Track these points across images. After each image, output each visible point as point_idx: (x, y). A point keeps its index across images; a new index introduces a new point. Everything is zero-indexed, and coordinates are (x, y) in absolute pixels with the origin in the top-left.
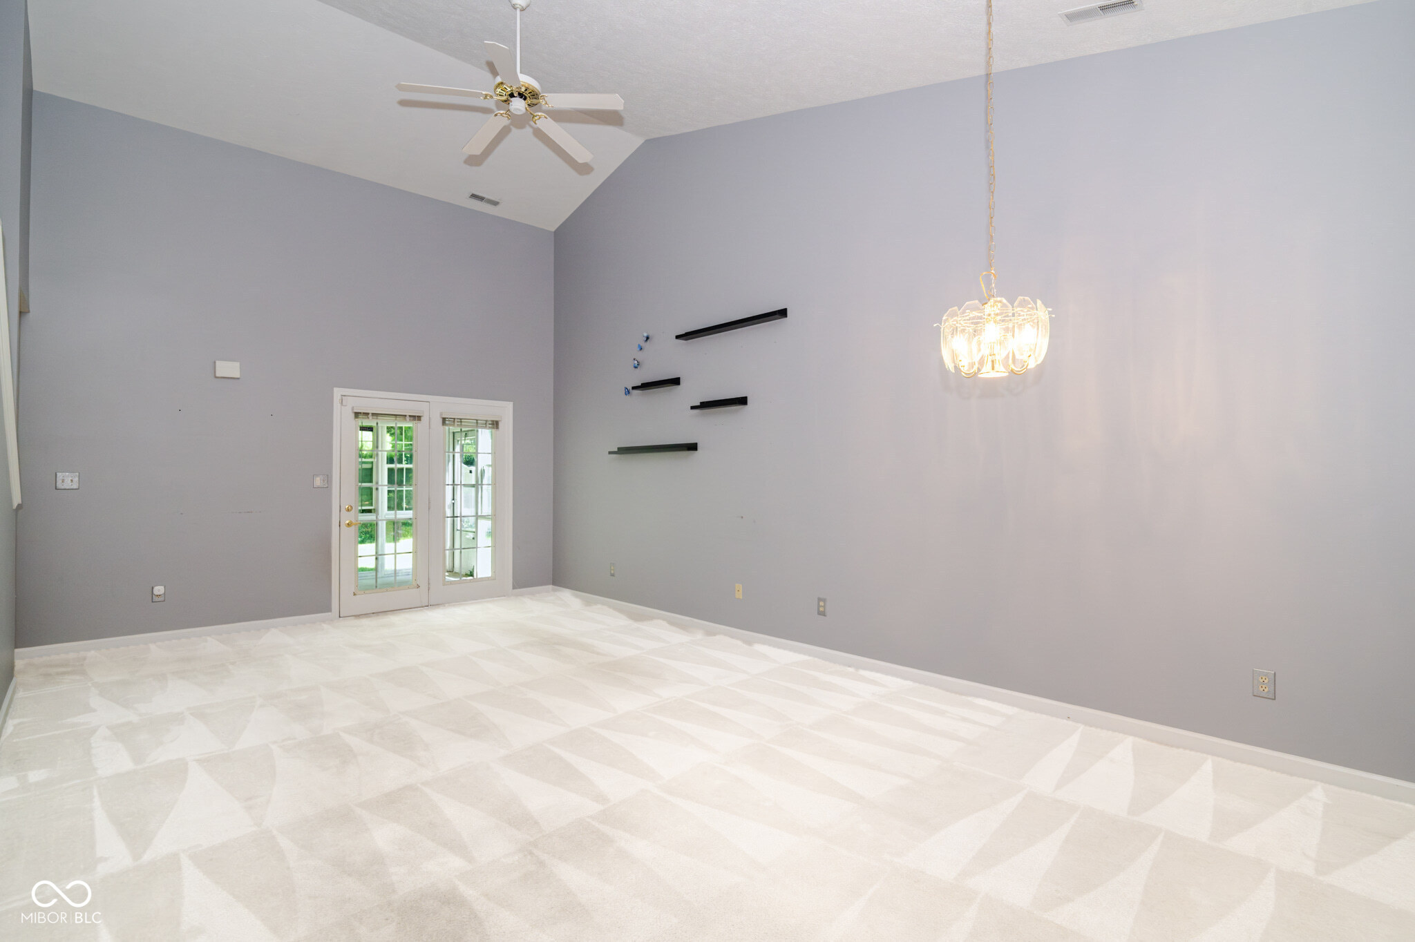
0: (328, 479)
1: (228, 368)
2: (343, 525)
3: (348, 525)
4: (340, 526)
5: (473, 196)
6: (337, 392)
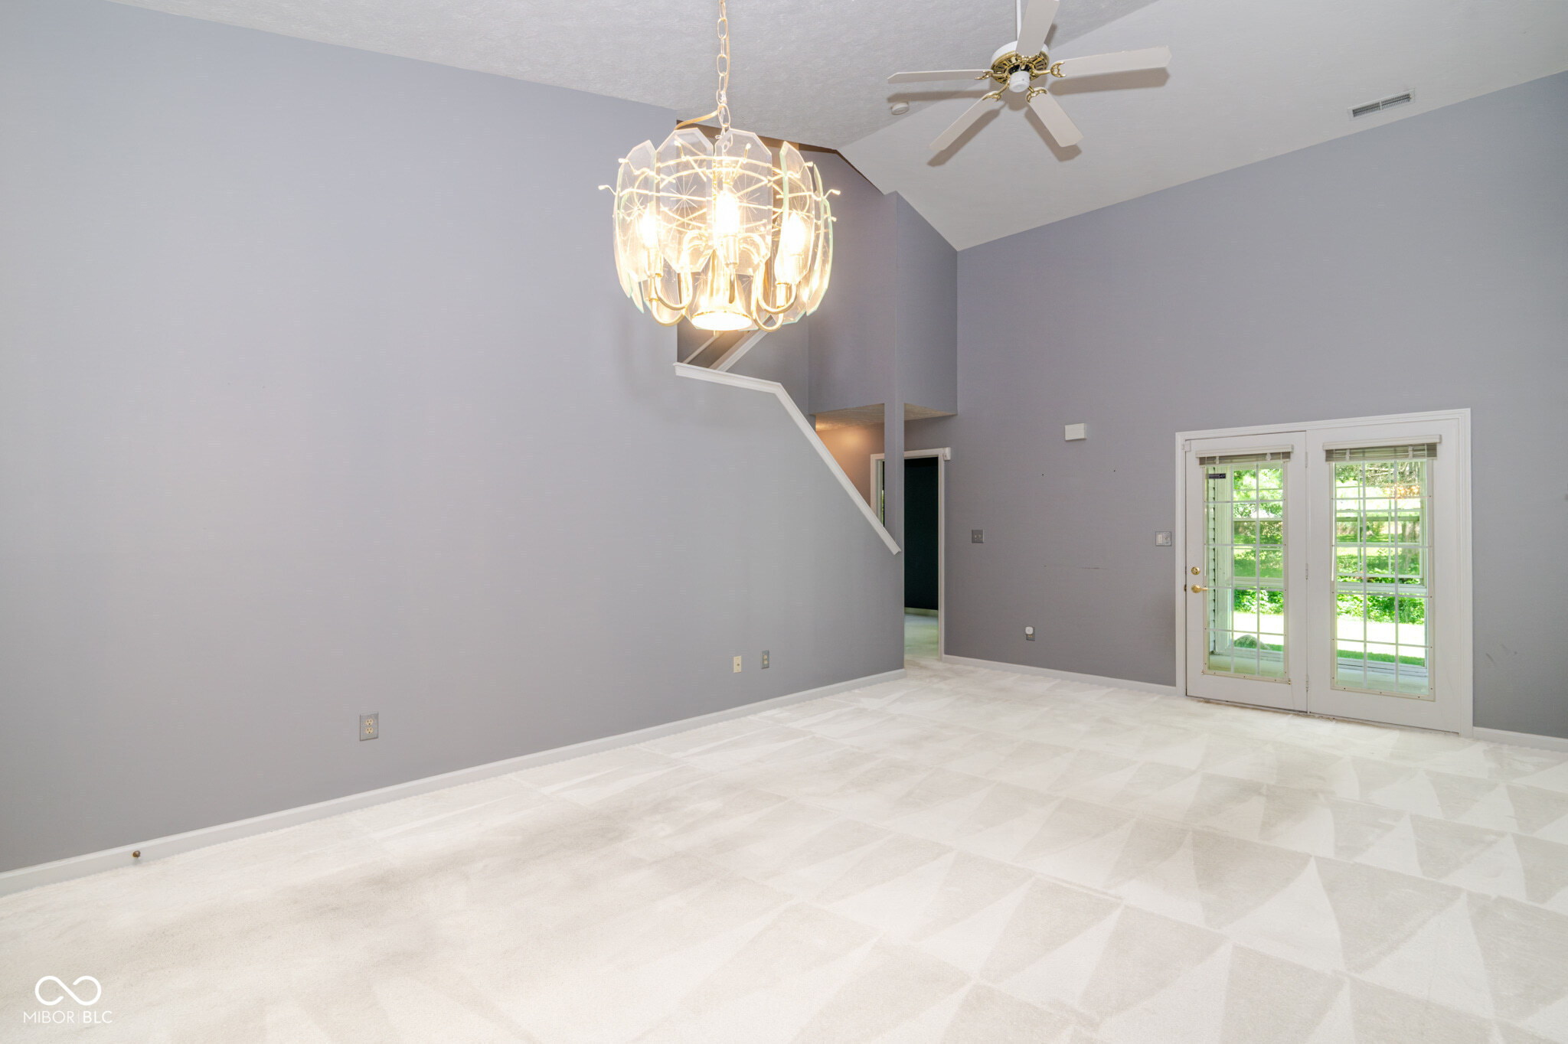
0: (1171, 536)
1: (1075, 431)
2: (1189, 588)
3: (1195, 590)
4: (1185, 590)
5: (1356, 112)
6: (1180, 437)
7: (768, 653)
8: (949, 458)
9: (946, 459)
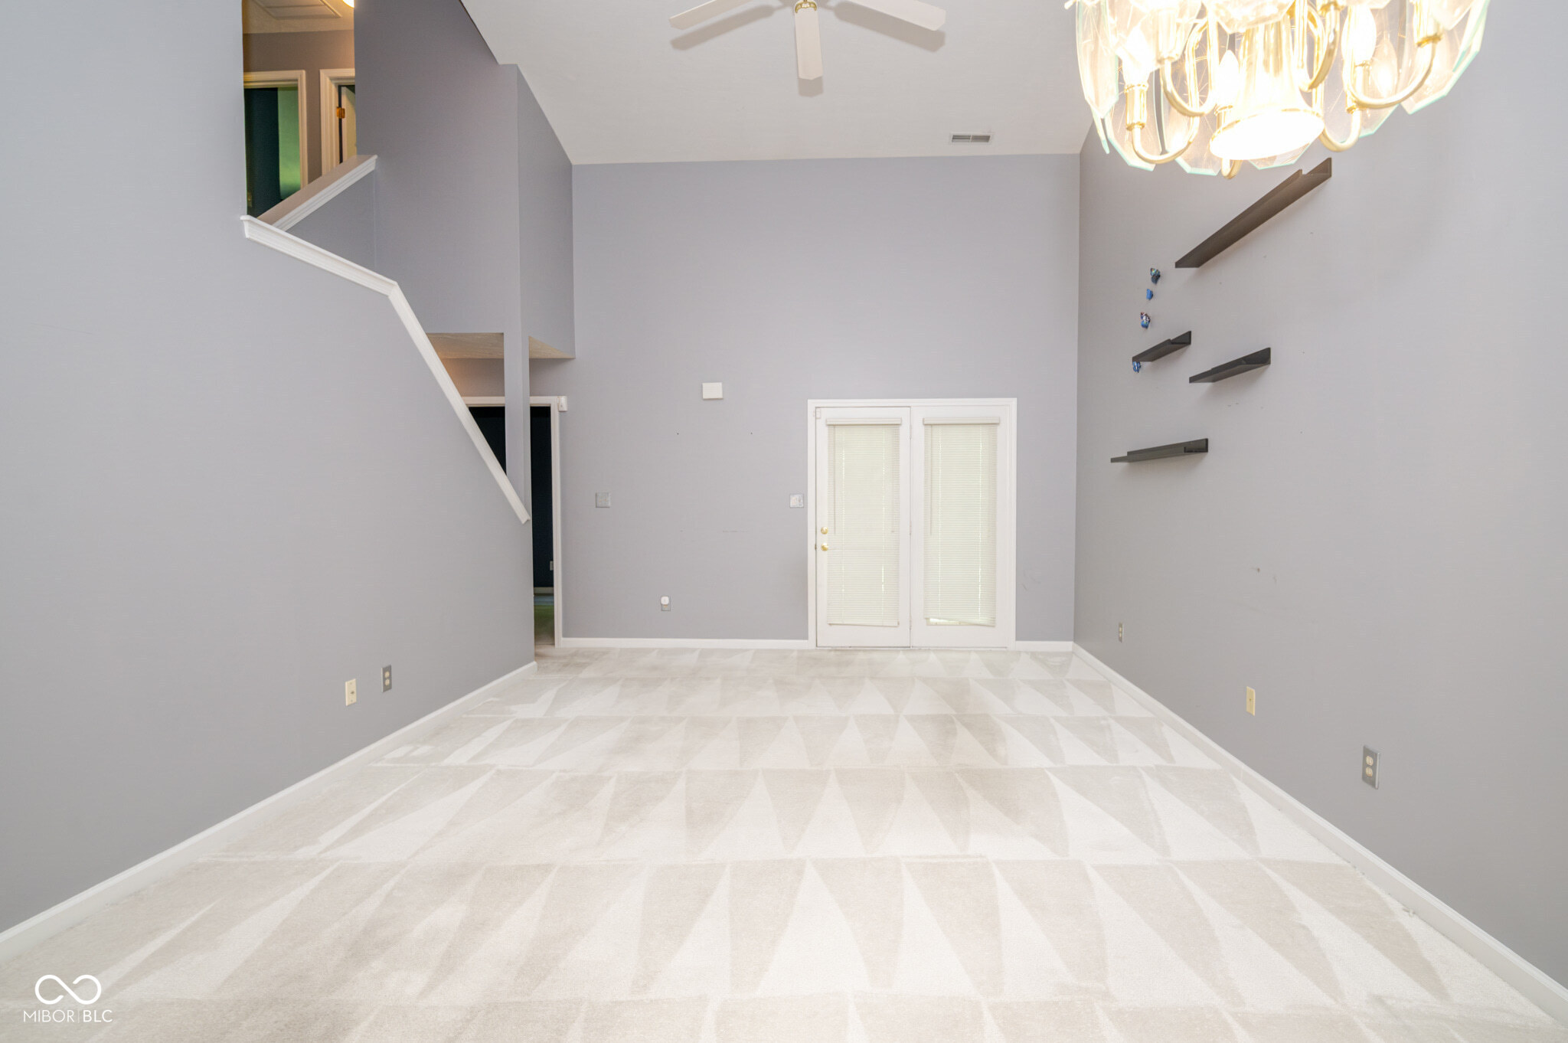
0: (805, 497)
1: (713, 390)
2: (819, 548)
3: (824, 549)
4: (816, 548)
5: (956, 138)
6: (812, 404)
7: (388, 669)
8: (565, 409)
9: (561, 409)
